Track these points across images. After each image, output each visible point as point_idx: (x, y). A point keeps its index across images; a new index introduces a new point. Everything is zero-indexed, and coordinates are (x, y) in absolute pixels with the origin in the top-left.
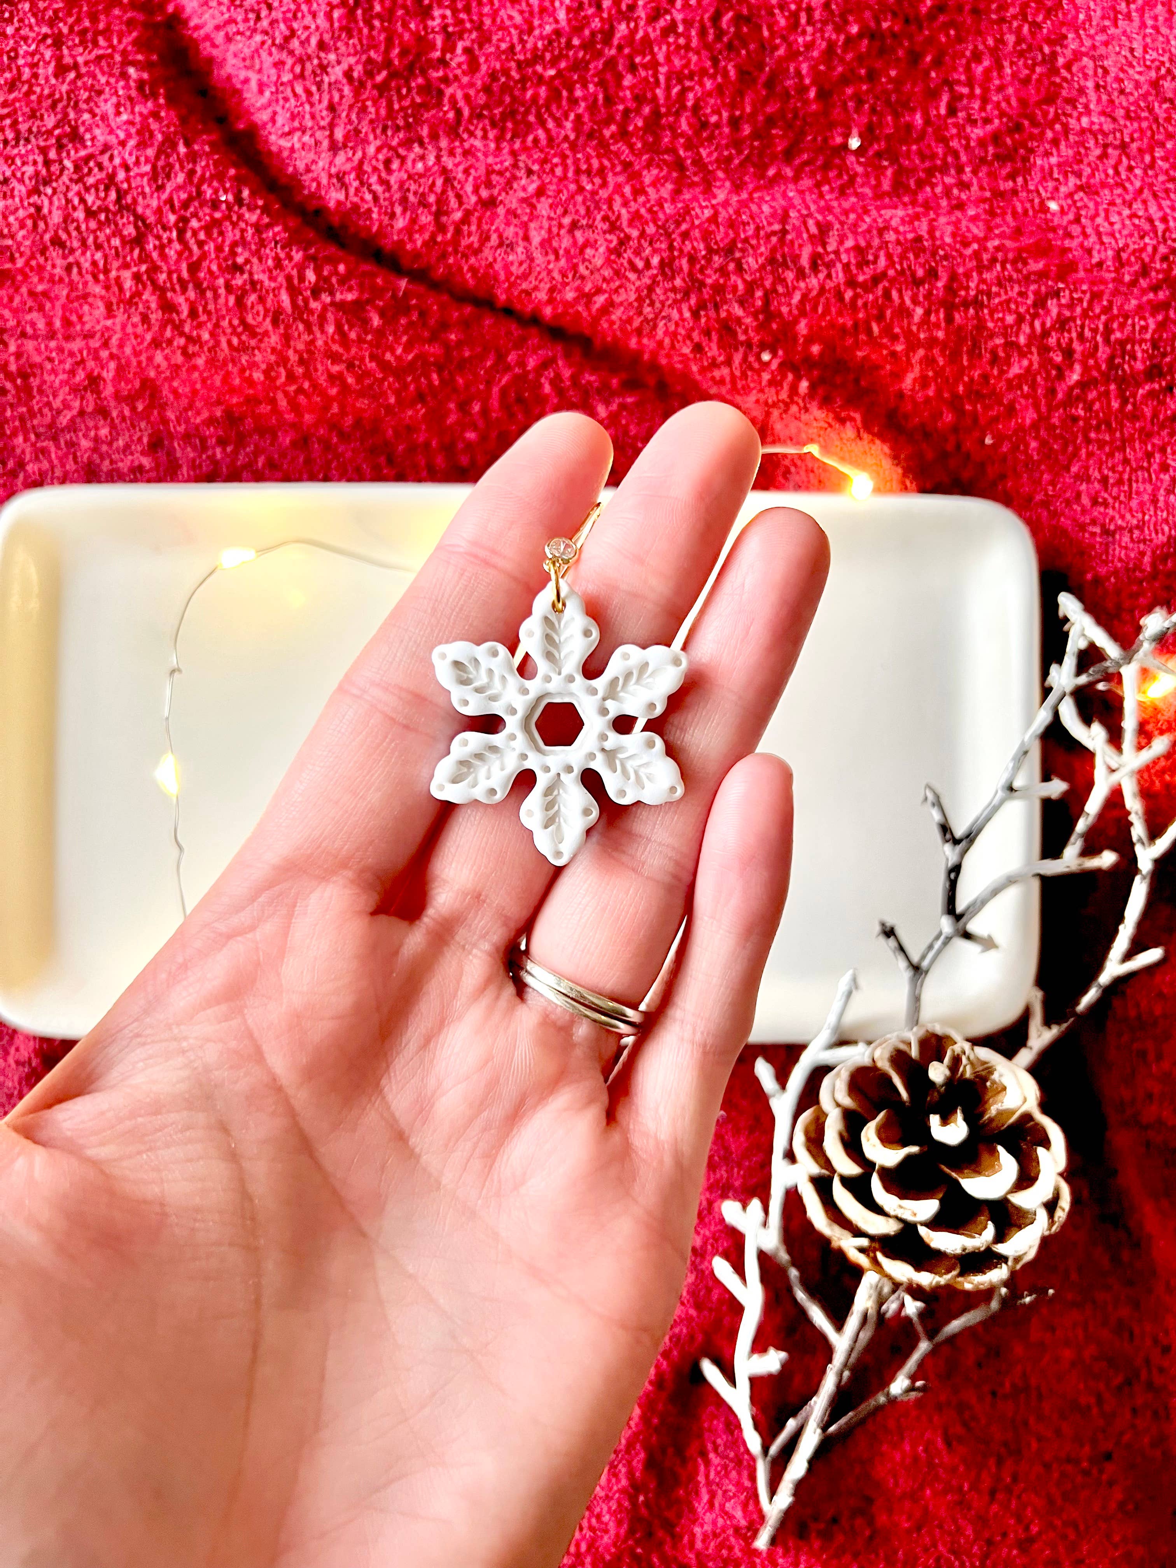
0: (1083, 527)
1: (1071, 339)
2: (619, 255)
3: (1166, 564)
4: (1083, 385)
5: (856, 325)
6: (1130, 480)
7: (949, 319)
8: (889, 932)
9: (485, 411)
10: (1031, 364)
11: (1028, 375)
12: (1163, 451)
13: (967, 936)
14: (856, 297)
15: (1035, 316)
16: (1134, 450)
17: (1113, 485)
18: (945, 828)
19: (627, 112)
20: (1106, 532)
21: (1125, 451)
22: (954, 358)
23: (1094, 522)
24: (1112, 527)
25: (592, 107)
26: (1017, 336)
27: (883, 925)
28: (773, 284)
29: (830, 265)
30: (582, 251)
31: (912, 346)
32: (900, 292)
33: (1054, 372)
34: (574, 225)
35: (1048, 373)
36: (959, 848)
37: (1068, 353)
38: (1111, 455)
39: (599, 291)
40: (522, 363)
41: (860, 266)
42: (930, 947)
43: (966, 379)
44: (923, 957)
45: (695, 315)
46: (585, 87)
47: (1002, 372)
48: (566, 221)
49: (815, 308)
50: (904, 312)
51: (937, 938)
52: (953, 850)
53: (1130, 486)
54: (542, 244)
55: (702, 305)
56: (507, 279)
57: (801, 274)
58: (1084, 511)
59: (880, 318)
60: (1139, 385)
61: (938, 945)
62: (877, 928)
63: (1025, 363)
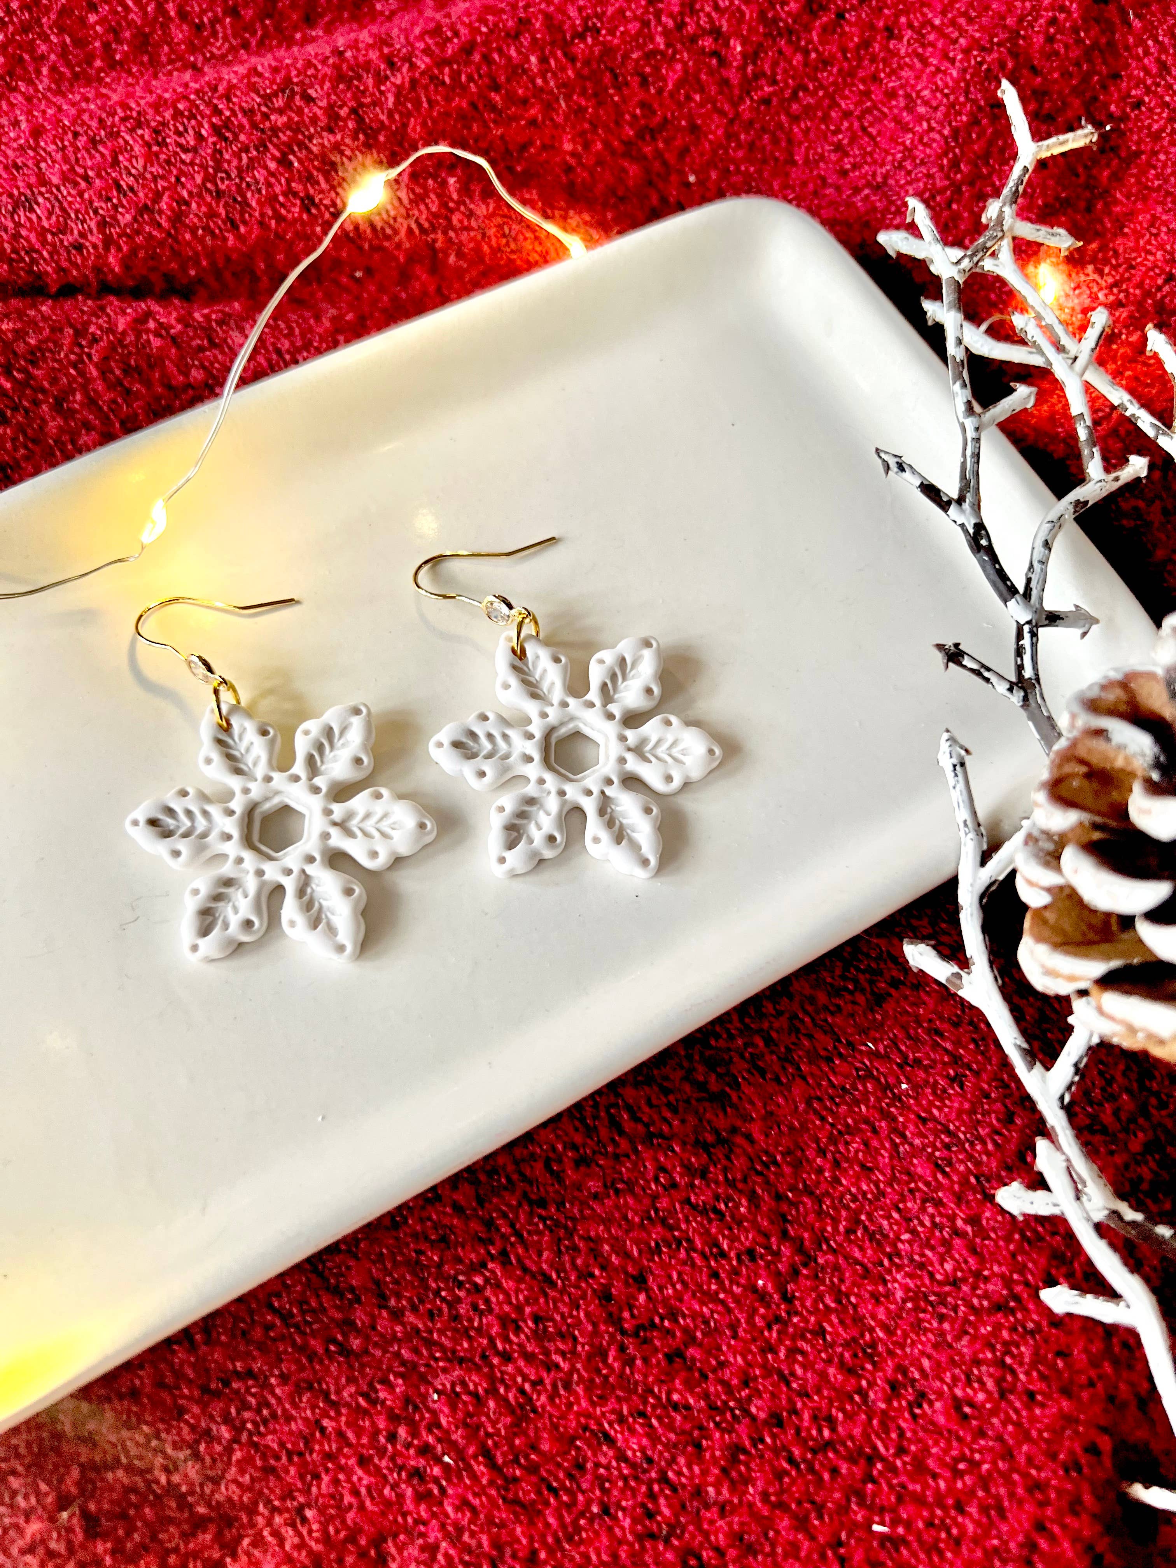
0: (850, 205)
1: (708, 15)
2: (163, 144)
3: (959, 171)
4: (752, 55)
5: (473, 105)
6: (864, 129)
7: (572, 59)
8: (954, 655)
9: (91, 402)
10: (685, 64)
11: (689, 80)
12: (875, 78)
13: (1053, 618)
14: (455, 75)
15: (658, 14)
16: (847, 98)
17: (850, 144)
18: (930, 491)
19: (106, 46)
20: (877, 188)
21: (839, 106)
22: (600, 98)
23: (857, 190)
24: (879, 179)
25: (64, 53)
26: (652, 40)
27: (940, 647)
28: (355, 98)
29: (408, 59)
30: (116, 163)
31: (549, 107)
32: (500, 51)
33: (714, 61)
34: (93, 142)
35: (708, 65)
36: (966, 506)
37: (716, 32)
38: (826, 119)
39: (157, 196)
40: (112, 330)
41: (442, 46)
42: (1019, 652)
43: (627, 117)
44: (1020, 668)
45: (284, 162)
46: (46, 39)
47: (660, 91)
48: (81, 142)
49: (417, 104)
50: (517, 70)
51: (1020, 636)
52: (963, 511)
53: (870, 135)
54: (65, 178)
55: (286, 150)
56: (44, 242)
57: (380, 80)
58: (838, 189)
59: (497, 88)
60: (808, 29)
61: (1026, 642)
62: (939, 657)
63: (679, 67)
